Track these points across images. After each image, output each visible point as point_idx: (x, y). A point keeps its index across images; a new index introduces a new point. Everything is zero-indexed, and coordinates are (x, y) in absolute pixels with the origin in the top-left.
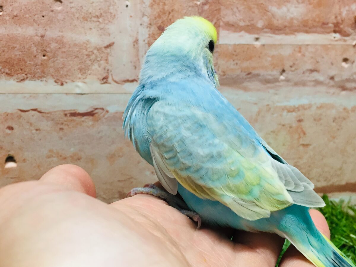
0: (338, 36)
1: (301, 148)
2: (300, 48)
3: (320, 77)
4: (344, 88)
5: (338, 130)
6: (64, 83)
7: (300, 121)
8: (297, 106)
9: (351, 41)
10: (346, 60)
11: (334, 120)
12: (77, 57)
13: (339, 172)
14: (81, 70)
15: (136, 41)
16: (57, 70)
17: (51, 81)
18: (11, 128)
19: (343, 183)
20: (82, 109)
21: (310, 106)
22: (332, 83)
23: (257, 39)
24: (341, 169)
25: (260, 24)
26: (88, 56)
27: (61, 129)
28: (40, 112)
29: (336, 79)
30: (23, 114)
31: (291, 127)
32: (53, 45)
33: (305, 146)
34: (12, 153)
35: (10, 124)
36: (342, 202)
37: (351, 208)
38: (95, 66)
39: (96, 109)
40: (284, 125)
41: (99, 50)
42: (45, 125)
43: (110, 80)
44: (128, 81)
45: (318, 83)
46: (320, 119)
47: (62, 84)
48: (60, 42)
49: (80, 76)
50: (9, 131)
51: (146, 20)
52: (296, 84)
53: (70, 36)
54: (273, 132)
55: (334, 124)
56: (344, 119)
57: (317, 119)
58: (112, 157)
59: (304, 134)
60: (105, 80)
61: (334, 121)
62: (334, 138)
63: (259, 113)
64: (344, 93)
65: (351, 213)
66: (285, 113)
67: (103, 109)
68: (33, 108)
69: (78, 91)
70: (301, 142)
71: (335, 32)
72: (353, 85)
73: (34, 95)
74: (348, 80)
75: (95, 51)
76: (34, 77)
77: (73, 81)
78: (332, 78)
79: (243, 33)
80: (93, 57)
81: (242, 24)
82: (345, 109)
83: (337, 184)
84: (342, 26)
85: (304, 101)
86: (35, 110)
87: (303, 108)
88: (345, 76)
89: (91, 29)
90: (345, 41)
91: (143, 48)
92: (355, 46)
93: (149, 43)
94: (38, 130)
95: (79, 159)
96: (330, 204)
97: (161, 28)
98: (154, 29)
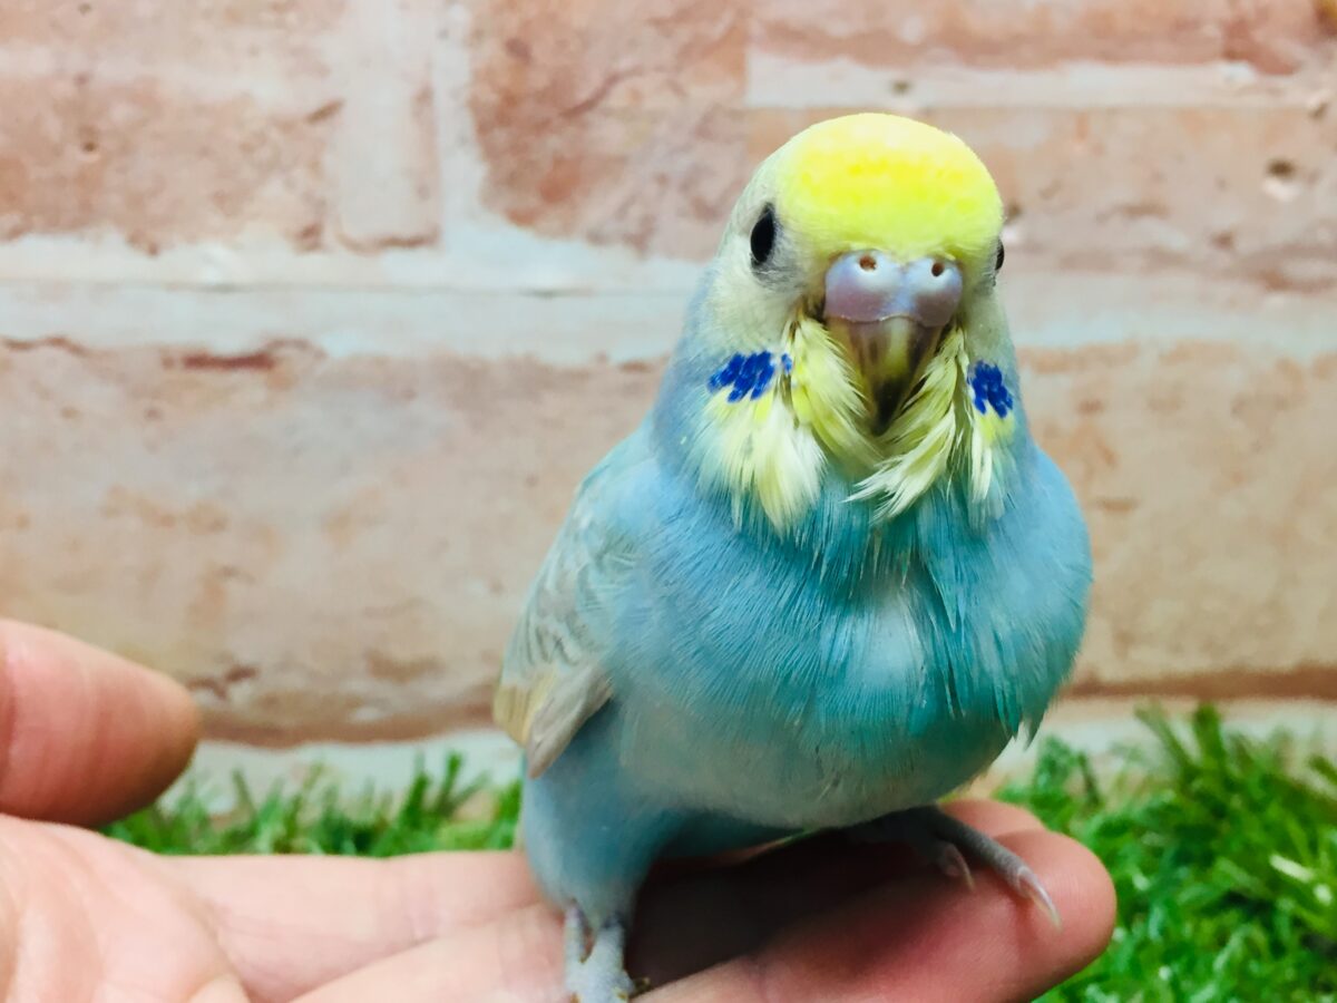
0: (1242, 73)
1: (1100, 518)
2: (1081, 122)
3: (1173, 237)
4: (1275, 282)
5: (1257, 448)
6: (161, 246)
7: (1090, 407)
8: (1073, 350)
9: (1300, 93)
10: (1281, 169)
11: (1239, 407)
12: (205, 152)
13: (1264, 619)
14: (220, 199)
15: (424, 97)
16: (136, 201)
17: (114, 239)
19: (1286, 662)
20: (229, 343)
21: (1130, 352)
22: (1223, 259)
23: (901, 88)
24: (1273, 606)
25: (912, 29)
26: (246, 148)
27: (153, 414)
28: (77, 350)
29: (1244, 245)
30: (19, 357)
31: (1050, 432)
32: (121, 113)
33: (1118, 507)
36: (1283, 739)
37: (1320, 765)
38: (274, 190)
39: (279, 343)
41: (287, 126)
42: (97, 397)
43: (328, 236)
44: (394, 242)
45: (1161, 259)
46: (1177, 404)
47: (153, 251)
48: (146, 98)
49: (216, 220)
51: (460, 16)
52: (1070, 263)
53: (178, 78)
55: (1239, 425)
56: (1281, 404)
57: (1165, 404)
58: (339, 523)
59: (1110, 458)
60: (309, 237)
61: (1237, 412)
62: (1237, 478)
64: (1277, 301)
65: (1319, 784)
67: (302, 344)
68: (53, 331)
69: (211, 276)
70: (1097, 490)
71: (1231, 55)
72: (1315, 269)
73: (56, 290)
74: (1295, 250)
75: (275, 135)
76: (55, 222)
77: (192, 239)
78: (1224, 241)
79: (843, 64)
80: (264, 154)
81: (839, 29)
82: (1286, 367)
83: (1258, 665)
84: (1259, 35)
85: (1108, 330)
86: (58, 342)
87: (1104, 356)
88: (1283, 231)
89: (254, 51)
90: (1275, 92)
91: (454, 121)
92: (1319, 113)
93: (474, 105)
94: (69, 413)
95: (218, 525)
96: (1227, 745)
97: (518, 49)
98: (492, 50)
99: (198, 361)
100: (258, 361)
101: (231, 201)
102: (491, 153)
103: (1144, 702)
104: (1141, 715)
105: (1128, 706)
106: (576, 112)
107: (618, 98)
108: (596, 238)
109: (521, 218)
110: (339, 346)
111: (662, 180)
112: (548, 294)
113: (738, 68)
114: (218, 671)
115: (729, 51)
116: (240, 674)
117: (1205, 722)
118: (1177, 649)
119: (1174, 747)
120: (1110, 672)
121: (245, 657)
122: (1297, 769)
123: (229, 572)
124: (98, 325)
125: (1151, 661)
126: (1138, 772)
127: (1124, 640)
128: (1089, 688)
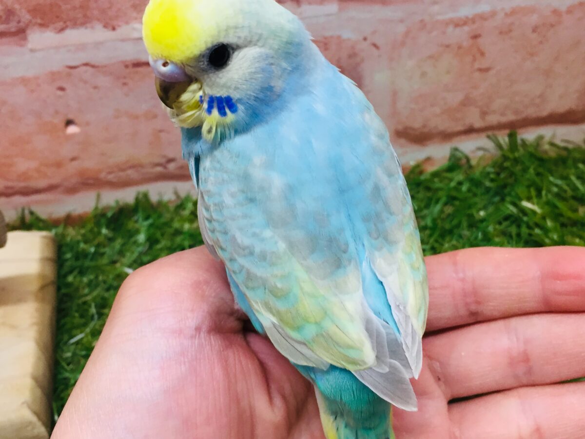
1: (477, 75)
5: (541, 42)
6: (116, 27)
7: (476, 37)
8: (470, 17)
13: (538, 101)
14: (134, 7)
16: (103, 11)
17: (99, 27)
18: (62, 89)
19: (545, 113)
21: (493, 14)
24: (541, 96)
27: (125, 84)
28: (93, 66)
30: (72, 71)
31: (460, 47)
33: (485, 70)
34: (71, 116)
35: (60, 84)
36: (541, 138)
40: (448, 46)
42: (104, 81)
46: (510, 31)
47: (114, 29)
49: (135, 14)
50: (60, 93)
54: (431, 57)
55: (534, 36)
56: (552, 26)
57: (505, 32)
59: (482, 54)
61: (534, 31)
62: (532, 55)
63: (407, 34)
66: (450, 29)
68: (84, 61)
70: (477, 65)
73: (82, 47)
76: (76, 23)
77: (127, 23)
82: (556, 12)
83: (534, 115)
86: (86, 65)
87: (482, 17)
94: (95, 87)
95: (155, 116)
96: (519, 141)
99: (137, 65)
101: (137, 7)
103: (490, 133)
104: (488, 137)
105: (484, 135)
114: (163, 161)
116: (170, 160)
117: (512, 136)
118: (503, 114)
119: (499, 146)
120: (478, 124)
121: (171, 155)
122: (545, 147)
123: (161, 131)
124: (100, 57)
125: (493, 119)
127: (484, 114)
128: (470, 131)
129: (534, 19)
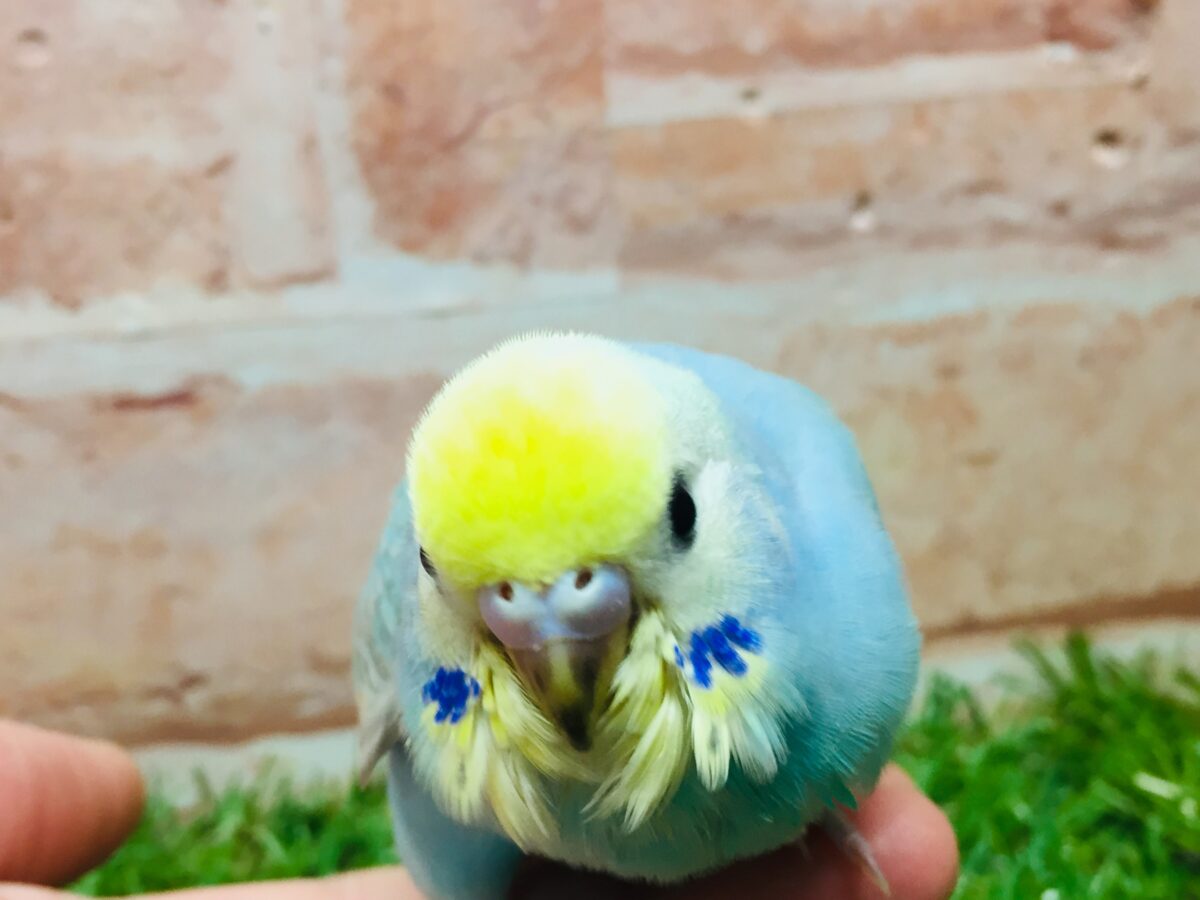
1: (966, 472)
2: (919, 112)
3: (1011, 209)
6: (81, 302)
7: (949, 372)
9: (1122, 67)
10: (1109, 138)
11: (1087, 359)
12: (111, 212)
13: (1123, 550)
14: (132, 254)
16: (53, 262)
17: (38, 301)
19: (1146, 586)
20: (153, 384)
21: (981, 318)
22: (1059, 225)
23: (750, 95)
24: (1130, 537)
25: (756, 40)
26: (151, 206)
27: (89, 456)
28: (14, 404)
29: (1078, 212)
31: (913, 397)
32: (32, 184)
33: (982, 460)
36: (1149, 658)
37: (1185, 677)
38: (180, 242)
39: (199, 381)
40: (886, 393)
41: (185, 181)
42: (35, 445)
43: (234, 278)
44: (295, 279)
45: (1002, 231)
46: (1029, 361)
47: (74, 306)
48: (53, 169)
51: (337, 67)
52: (921, 241)
53: (81, 147)
55: (1087, 376)
56: (1123, 354)
57: (1018, 363)
58: (270, 538)
59: (970, 417)
60: (216, 281)
61: (1085, 364)
62: (1089, 424)
64: (1114, 261)
65: (1185, 695)
66: (886, 349)
67: (220, 380)
69: (129, 324)
70: (962, 447)
71: (1054, 37)
72: (1146, 227)
74: (1128, 211)
75: (175, 191)
77: (109, 293)
78: (1060, 209)
79: (694, 79)
80: (167, 209)
81: (687, 46)
82: (1128, 320)
83: (1124, 592)
84: (1077, 17)
85: (958, 300)
87: (955, 325)
88: (1113, 195)
89: (148, 117)
90: (1096, 69)
91: (340, 165)
92: (1140, 84)
93: (358, 147)
94: (12, 461)
95: (158, 550)
96: (1097, 666)
97: (393, 92)
98: (369, 95)
99: (126, 403)
100: (180, 398)
101: (140, 255)
102: (376, 189)
103: (1019, 634)
104: (1019, 646)
105: (1006, 639)
106: (452, 145)
107: (489, 128)
108: (481, 258)
109: (410, 246)
110: (254, 377)
111: (537, 200)
112: (441, 315)
113: (597, 91)
114: (168, 680)
115: (588, 77)
116: (192, 681)
117: (1077, 647)
118: (1046, 583)
119: (1048, 672)
120: (987, 607)
121: (195, 665)
122: (1165, 683)
123: (173, 592)
124: (31, 379)
125: (1024, 597)
126: (1018, 699)
127: (998, 579)
128: (968, 627)
129: (1078, 335)
